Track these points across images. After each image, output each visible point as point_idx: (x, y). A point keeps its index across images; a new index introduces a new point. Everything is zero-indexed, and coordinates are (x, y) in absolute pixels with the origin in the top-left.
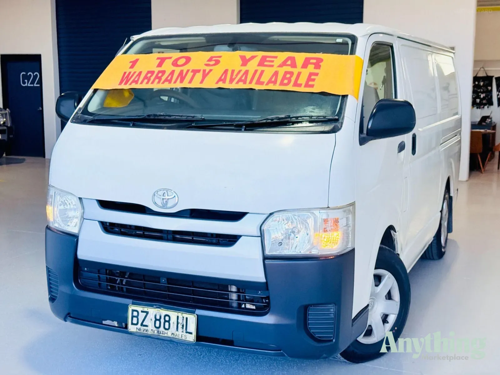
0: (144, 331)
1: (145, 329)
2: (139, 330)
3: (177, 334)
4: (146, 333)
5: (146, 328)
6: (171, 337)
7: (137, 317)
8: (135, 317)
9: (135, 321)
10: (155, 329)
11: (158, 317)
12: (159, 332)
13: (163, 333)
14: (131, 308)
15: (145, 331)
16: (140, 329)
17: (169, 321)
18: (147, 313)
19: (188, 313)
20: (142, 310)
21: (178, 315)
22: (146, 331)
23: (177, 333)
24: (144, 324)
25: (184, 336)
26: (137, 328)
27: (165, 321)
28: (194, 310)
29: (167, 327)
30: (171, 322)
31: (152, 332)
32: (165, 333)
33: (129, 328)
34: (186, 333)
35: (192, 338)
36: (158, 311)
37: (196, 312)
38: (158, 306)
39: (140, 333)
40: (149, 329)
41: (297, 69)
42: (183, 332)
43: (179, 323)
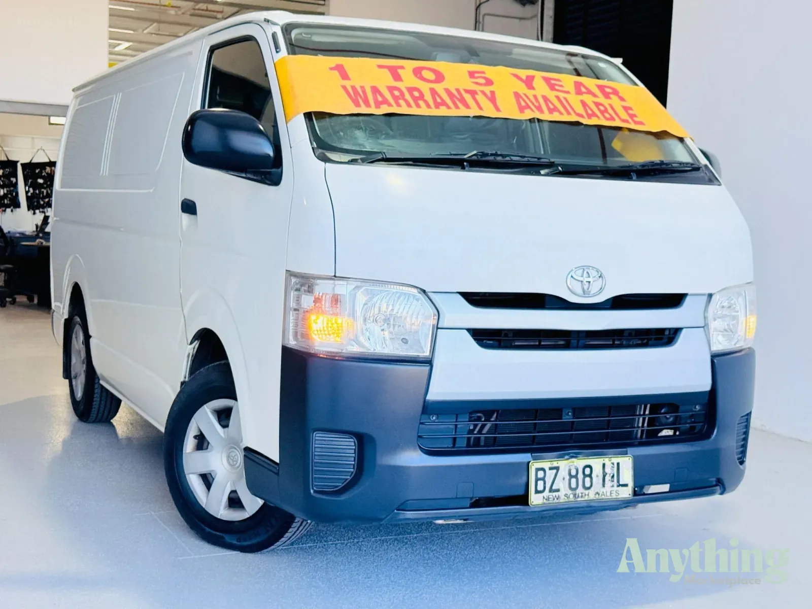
0: (554, 499)
1: (556, 496)
2: (546, 500)
3: (603, 492)
4: (557, 501)
5: (557, 494)
6: (594, 498)
7: (543, 479)
8: (540, 479)
9: (540, 488)
10: (569, 492)
11: (574, 473)
12: (577, 496)
13: (582, 497)
14: (534, 466)
15: (556, 499)
16: (549, 498)
17: (590, 476)
18: (557, 468)
19: (620, 456)
20: (551, 466)
21: (604, 462)
22: (557, 499)
23: (604, 490)
24: (554, 488)
25: (614, 492)
26: (544, 498)
27: (585, 476)
28: (625, 450)
29: (588, 484)
30: (594, 475)
31: (566, 498)
32: (585, 495)
33: (532, 501)
34: (618, 486)
35: (626, 493)
36: (573, 462)
37: (629, 452)
38: (571, 455)
39: (550, 503)
40: (561, 494)
41: (601, 99)
42: (613, 486)
43: (606, 474)
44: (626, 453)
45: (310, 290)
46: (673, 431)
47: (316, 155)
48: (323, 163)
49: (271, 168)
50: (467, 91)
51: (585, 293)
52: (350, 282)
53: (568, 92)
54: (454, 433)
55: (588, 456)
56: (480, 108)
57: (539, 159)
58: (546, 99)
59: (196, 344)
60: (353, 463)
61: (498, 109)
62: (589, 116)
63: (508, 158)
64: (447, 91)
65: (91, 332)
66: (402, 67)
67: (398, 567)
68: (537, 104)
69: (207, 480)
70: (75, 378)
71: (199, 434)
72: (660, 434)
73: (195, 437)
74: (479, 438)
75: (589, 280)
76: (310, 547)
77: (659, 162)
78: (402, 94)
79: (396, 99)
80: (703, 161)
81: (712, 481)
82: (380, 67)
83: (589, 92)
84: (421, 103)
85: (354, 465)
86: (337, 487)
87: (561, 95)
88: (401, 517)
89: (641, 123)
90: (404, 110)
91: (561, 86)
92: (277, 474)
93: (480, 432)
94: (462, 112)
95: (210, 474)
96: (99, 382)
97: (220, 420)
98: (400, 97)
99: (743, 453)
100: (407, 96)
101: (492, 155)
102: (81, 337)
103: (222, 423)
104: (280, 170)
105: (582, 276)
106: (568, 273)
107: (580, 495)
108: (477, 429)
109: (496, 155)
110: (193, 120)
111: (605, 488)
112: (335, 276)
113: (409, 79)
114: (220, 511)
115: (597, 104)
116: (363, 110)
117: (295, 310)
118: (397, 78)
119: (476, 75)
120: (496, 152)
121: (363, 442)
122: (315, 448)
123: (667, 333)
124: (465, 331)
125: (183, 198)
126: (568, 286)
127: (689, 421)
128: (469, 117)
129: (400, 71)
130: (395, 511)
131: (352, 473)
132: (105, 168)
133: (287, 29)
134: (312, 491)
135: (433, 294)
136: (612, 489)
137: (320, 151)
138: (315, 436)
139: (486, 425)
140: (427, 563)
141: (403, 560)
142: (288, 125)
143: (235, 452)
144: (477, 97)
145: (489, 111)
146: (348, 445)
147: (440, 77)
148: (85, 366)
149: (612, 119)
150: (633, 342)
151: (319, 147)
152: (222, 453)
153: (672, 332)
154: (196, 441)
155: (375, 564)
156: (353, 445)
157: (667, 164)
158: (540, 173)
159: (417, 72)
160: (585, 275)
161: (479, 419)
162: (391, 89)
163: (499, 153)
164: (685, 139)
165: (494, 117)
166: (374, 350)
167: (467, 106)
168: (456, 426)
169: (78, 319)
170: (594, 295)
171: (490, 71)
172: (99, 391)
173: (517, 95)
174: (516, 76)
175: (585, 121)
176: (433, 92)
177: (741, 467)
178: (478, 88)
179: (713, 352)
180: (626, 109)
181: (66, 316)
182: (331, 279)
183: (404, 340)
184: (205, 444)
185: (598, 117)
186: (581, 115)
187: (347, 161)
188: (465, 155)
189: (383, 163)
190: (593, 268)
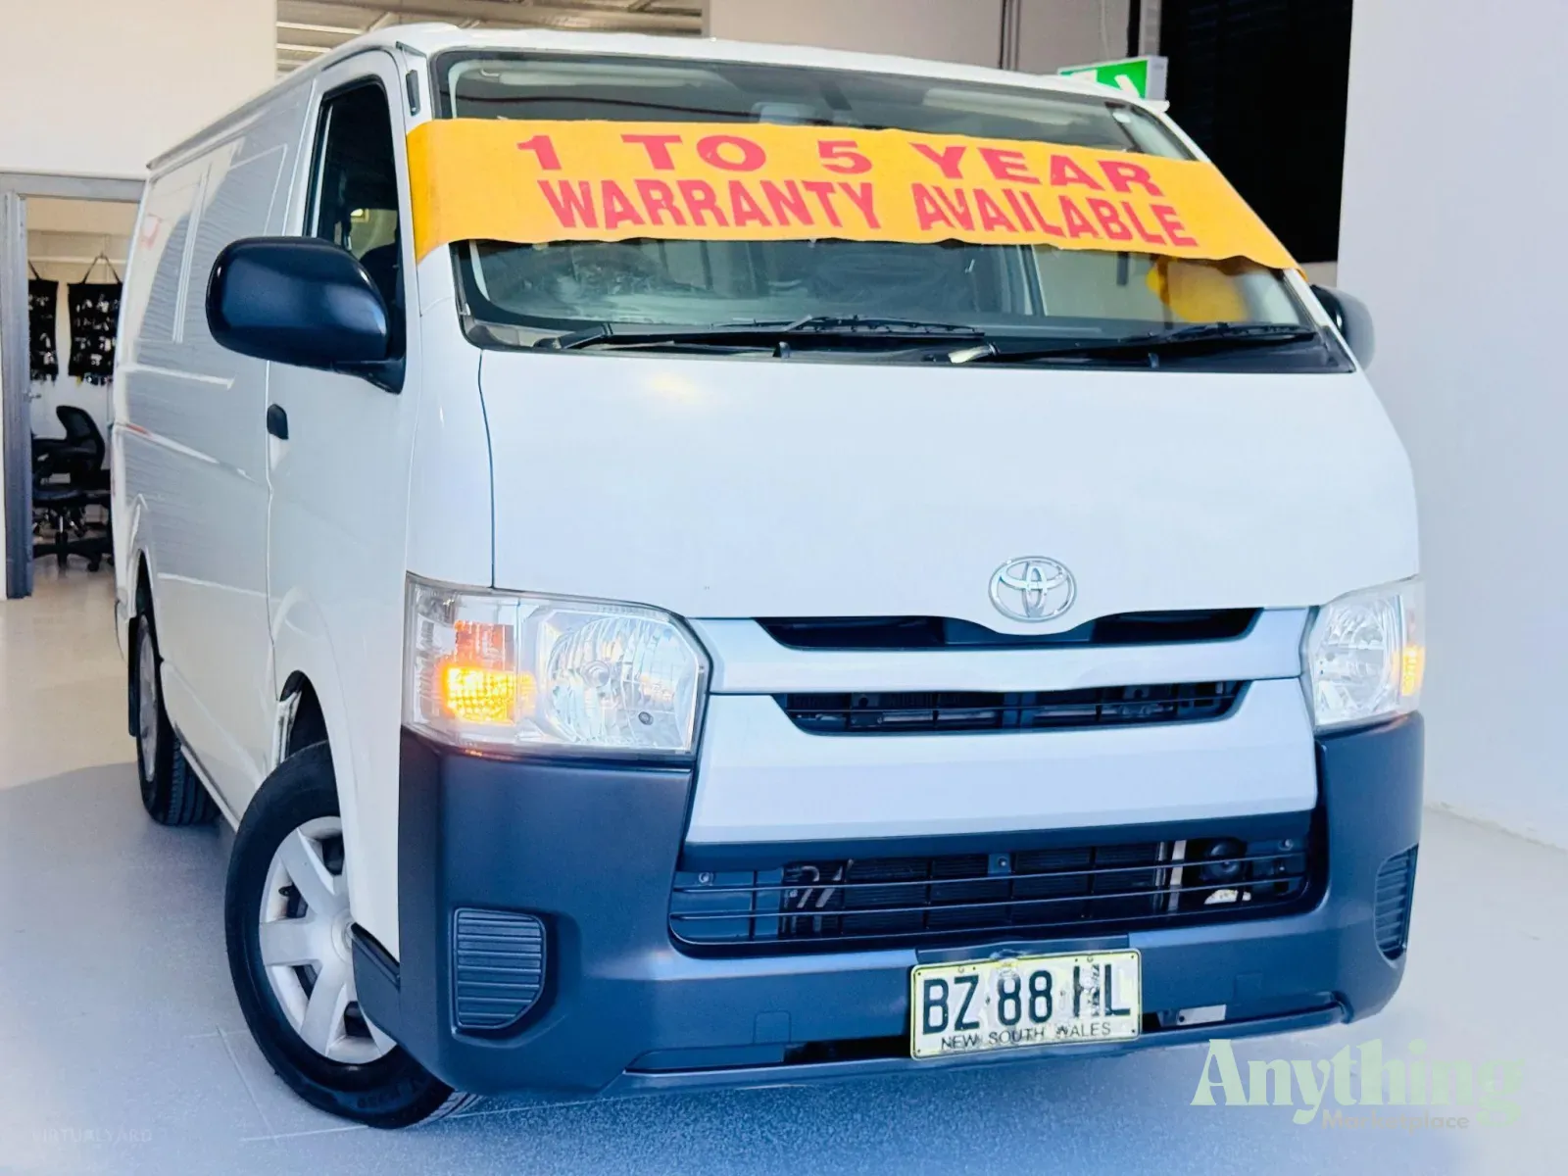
0: (966, 1044)
1: (970, 1038)
2: (949, 1045)
3: (1075, 1027)
4: (974, 1048)
5: (972, 1032)
6: (1057, 1041)
7: (942, 1003)
8: (936, 1003)
9: (936, 1019)
10: (1001, 1028)
11: (1010, 988)
12: (1016, 1036)
13: (1028, 1037)
14: (922, 975)
15: (970, 1044)
16: (954, 1042)
17: (1047, 993)
18: (974, 980)
19: (1111, 951)
20: (959, 975)
21: (1077, 964)
22: (974, 1043)
23: (1077, 1022)
24: (966, 1020)
25: (1100, 1026)
26: (944, 1041)
27: (1035, 993)
28: (1125, 936)
29: (1041, 1011)
30: (1053, 992)
31: (993, 1041)
32: (1036, 1034)
33: (917, 1049)
34: (1108, 1014)
35: (1127, 1028)
36: (1010, 965)
37: (1131, 942)
38: (1004, 950)
39: (956, 1053)
40: (983, 1032)
41: (1109, 194)
42: (1096, 1015)
43: (1082, 989)
44: (1125, 945)
45: (449, 615)
46: (1236, 892)
47: (467, 331)
48: (479, 350)
49: (386, 358)
50: (809, 186)
51: (1032, 612)
52: (522, 600)
53: (1035, 181)
54: (750, 909)
55: (1040, 951)
56: (834, 219)
57: (949, 328)
58: (981, 196)
59: (295, 698)
60: (539, 971)
61: (873, 222)
62: (1075, 232)
63: (882, 329)
64: (768, 187)
65: (162, 653)
66: (676, 139)
67: (680, 1163)
68: (960, 210)
70: (146, 736)
71: (290, 884)
72: (1210, 900)
73: (283, 891)
74: (811, 918)
75: (1038, 585)
77: (1216, 326)
78: (668, 196)
79: (653, 207)
80: (1320, 317)
81: (1324, 998)
82: (628, 139)
83: (1084, 178)
84: (707, 214)
85: (540, 976)
86: (504, 1020)
87: (1017, 188)
88: (637, 1085)
90: (668, 230)
91: (1022, 167)
92: (398, 986)
93: (811, 905)
94: (796, 231)
96: (179, 749)
97: (326, 859)
98: (663, 203)
100: (679, 202)
101: (845, 323)
102: (151, 659)
103: (331, 865)
104: (401, 361)
105: (1024, 578)
106: (994, 570)
107: (1025, 1033)
108: (805, 898)
109: (854, 323)
110: (227, 260)
111: (1081, 1017)
112: (492, 587)
113: (687, 163)
114: (333, 1045)
115: (1096, 204)
116: (580, 232)
117: (424, 654)
118: (662, 160)
119: (836, 150)
120: (856, 317)
121: (557, 930)
122: (458, 941)
123: (1220, 690)
124: (770, 698)
125: (271, 404)
126: (992, 599)
127: (1272, 872)
128: (808, 241)
129: (670, 147)
130: (624, 1072)
131: (537, 991)
133: (441, 64)
134: (454, 1030)
135: (699, 622)
136: (1096, 1019)
137: (478, 323)
138: (458, 918)
139: (822, 890)
140: (742, 1155)
141: (696, 1146)
142: (419, 267)
144: (830, 196)
145: (854, 228)
146: (529, 934)
147: (755, 157)
148: (156, 714)
149: (1126, 235)
150: (1145, 711)
151: (475, 315)
152: (332, 925)
153: (1229, 689)
154: (286, 898)
155: (635, 1156)
156: (538, 934)
157: (1236, 330)
158: (949, 360)
159: (707, 149)
160: (1030, 574)
161: (807, 878)
162: (644, 186)
163: (861, 318)
164: (1287, 273)
165: (863, 240)
166: (578, 739)
167: (807, 219)
168: (754, 893)
170: (1052, 618)
171: (867, 141)
173: (919, 191)
174: (925, 150)
175: (1065, 243)
176: (736, 189)
177: (1391, 963)
178: (835, 178)
179: (1319, 730)
180: (1160, 211)
181: (132, 614)
182: (487, 593)
183: (644, 717)
184: (301, 907)
185: (1095, 233)
186: (1057, 231)
187: (532, 345)
188: (787, 324)
189: (607, 346)
190: (1049, 561)
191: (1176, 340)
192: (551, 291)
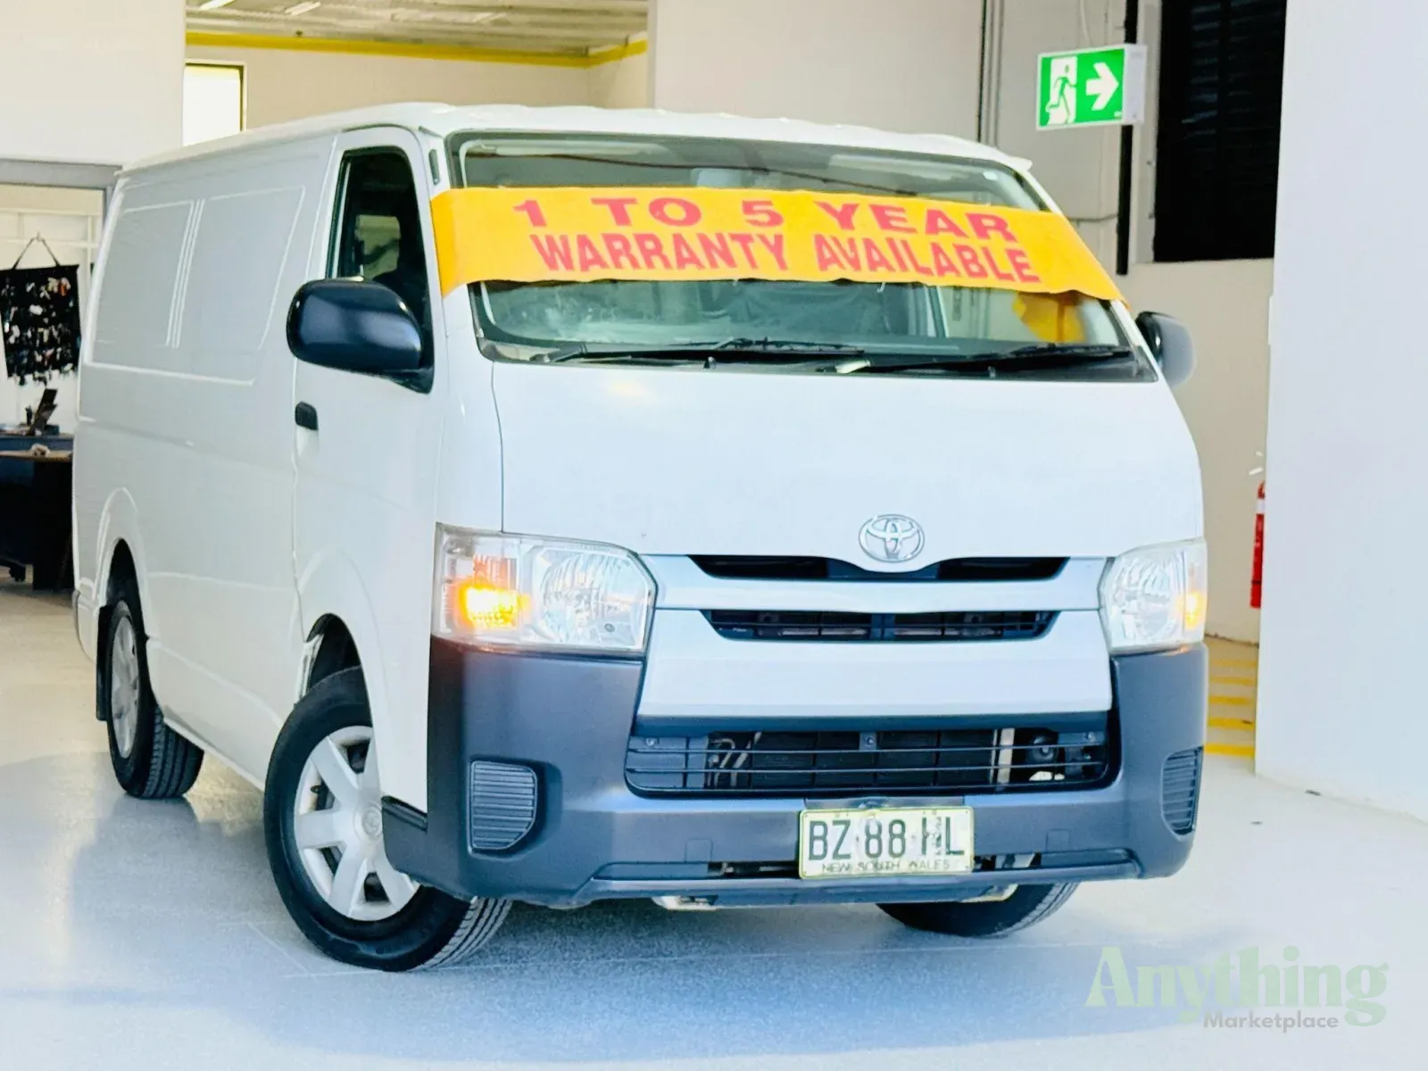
0: (840, 870)
1: (844, 865)
2: (828, 869)
3: (923, 862)
4: (847, 873)
5: (845, 862)
6: (909, 872)
7: (823, 838)
8: (818, 838)
9: (818, 851)
10: (867, 859)
11: (874, 831)
12: (879, 866)
13: (887, 868)
14: (808, 817)
15: (844, 870)
16: (832, 867)
17: (901, 836)
18: (847, 823)
19: (950, 807)
20: (836, 819)
21: (924, 816)
22: (847, 869)
23: (925, 859)
24: (841, 852)
25: (942, 863)
26: (824, 867)
27: (893, 836)
28: (961, 798)
29: (897, 847)
30: (906, 836)
31: (861, 869)
32: (893, 865)
33: (803, 871)
34: (948, 853)
35: (962, 865)
36: (873, 814)
37: (966, 801)
38: (870, 803)
39: (833, 876)
40: (854, 861)
41: (971, 240)
42: (939, 854)
43: (928, 834)
44: (963, 803)
45: (468, 552)
46: (1051, 773)
47: (482, 348)
48: (491, 362)
49: (418, 368)
50: (734, 237)
51: (891, 555)
52: (523, 540)
53: (912, 231)
54: (684, 766)
55: (898, 806)
56: (753, 263)
57: (838, 347)
58: (869, 245)
59: (318, 640)
60: (531, 808)
61: (782, 265)
62: (941, 271)
63: (785, 348)
64: (704, 240)
65: (148, 631)
66: (633, 201)
67: (629, 993)
68: (851, 255)
69: (331, 857)
70: (120, 716)
71: (319, 783)
72: (1033, 778)
73: (313, 789)
74: (729, 774)
75: (895, 535)
76: (497, 969)
77: (1046, 347)
78: (627, 246)
79: (615, 255)
80: (1136, 338)
81: (1119, 854)
82: (596, 201)
83: (953, 228)
84: (656, 260)
85: (532, 811)
86: (507, 843)
87: (898, 236)
88: (601, 889)
89: (1035, 279)
90: (626, 273)
91: (903, 220)
92: (425, 830)
93: (730, 765)
94: (723, 272)
95: (336, 848)
96: (161, 721)
97: (350, 761)
98: (623, 252)
99: (1192, 815)
101: (758, 343)
102: (130, 640)
103: (354, 765)
104: (430, 370)
105: (885, 530)
106: (862, 524)
107: (885, 865)
108: (724, 762)
109: (765, 343)
110: (303, 295)
111: (927, 855)
112: (502, 531)
113: (640, 219)
114: (353, 907)
115: (960, 249)
116: (561, 274)
117: (449, 581)
118: (622, 219)
119: (756, 208)
120: (766, 339)
121: (544, 775)
122: (474, 785)
123: (1038, 617)
124: (699, 613)
125: (298, 403)
126: (862, 547)
127: (1080, 759)
128: (731, 281)
129: (629, 208)
130: (592, 879)
131: (530, 823)
132: (174, 335)
133: (454, 143)
134: (470, 849)
135: (649, 557)
136: (938, 857)
137: (490, 342)
138: (474, 768)
139: (738, 755)
140: (678, 990)
141: (642, 986)
142: (445, 301)
143: (374, 812)
144: (750, 246)
145: (768, 270)
146: (525, 782)
147: (693, 214)
148: (137, 692)
149: (983, 273)
150: (981, 631)
151: (487, 337)
152: (355, 815)
153: (1044, 617)
154: (315, 795)
155: (594, 989)
156: (531, 781)
157: (1061, 349)
158: (836, 370)
159: (657, 208)
160: (890, 528)
161: (727, 746)
162: (609, 239)
163: (770, 340)
164: (1113, 303)
165: (774, 279)
166: (560, 640)
167: (730, 261)
168: (687, 755)
169: (124, 607)
170: (906, 560)
171: (782, 200)
172: (163, 739)
173: (820, 241)
174: (827, 207)
175: (932, 280)
176: (679, 241)
178: (754, 231)
179: (1113, 651)
180: (1013, 254)
181: (103, 602)
182: (496, 535)
183: (608, 627)
184: (329, 800)
185: (957, 272)
186: (926, 271)
187: (528, 359)
188: (714, 344)
189: (582, 360)
190: (903, 518)
191: (1014, 356)
192: (541, 319)
